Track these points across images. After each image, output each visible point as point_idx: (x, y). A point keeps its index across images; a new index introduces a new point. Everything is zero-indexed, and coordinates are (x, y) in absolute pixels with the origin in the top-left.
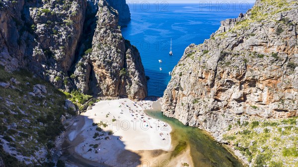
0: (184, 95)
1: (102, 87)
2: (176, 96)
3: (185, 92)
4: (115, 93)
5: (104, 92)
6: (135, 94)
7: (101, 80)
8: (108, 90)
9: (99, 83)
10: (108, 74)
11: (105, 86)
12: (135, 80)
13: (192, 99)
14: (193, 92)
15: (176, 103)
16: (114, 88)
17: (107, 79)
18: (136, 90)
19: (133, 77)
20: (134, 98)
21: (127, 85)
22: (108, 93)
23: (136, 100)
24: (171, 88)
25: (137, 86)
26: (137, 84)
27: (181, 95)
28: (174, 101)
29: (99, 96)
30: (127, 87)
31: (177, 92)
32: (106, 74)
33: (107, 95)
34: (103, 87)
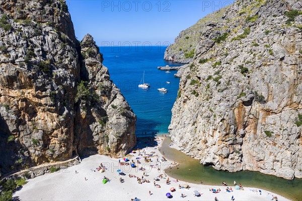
0: (268, 112)
1: (26, 141)
2: (246, 119)
3: (272, 105)
4: (68, 149)
5: (35, 153)
6: (121, 139)
7: (20, 122)
8: (46, 146)
9: (17, 130)
10: (43, 101)
11: (37, 135)
12: (114, 107)
13: (293, 117)
14: (295, 99)
15: (243, 136)
16: (64, 136)
17: (40, 115)
18: (122, 130)
19: (107, 101)
20: (118, 149)
21: (95, 121)
22: (49, 152)
23: (121, 153)
24: (231, 103)
25: (123, 120)
26: (124, 114)
27: (262, 114)
28: (241, 131)
29: (19, 167)
30: (96, 127)
31: (247, 108)
32: (36, 100)
33: (43, 159)
34: (28, 140)
